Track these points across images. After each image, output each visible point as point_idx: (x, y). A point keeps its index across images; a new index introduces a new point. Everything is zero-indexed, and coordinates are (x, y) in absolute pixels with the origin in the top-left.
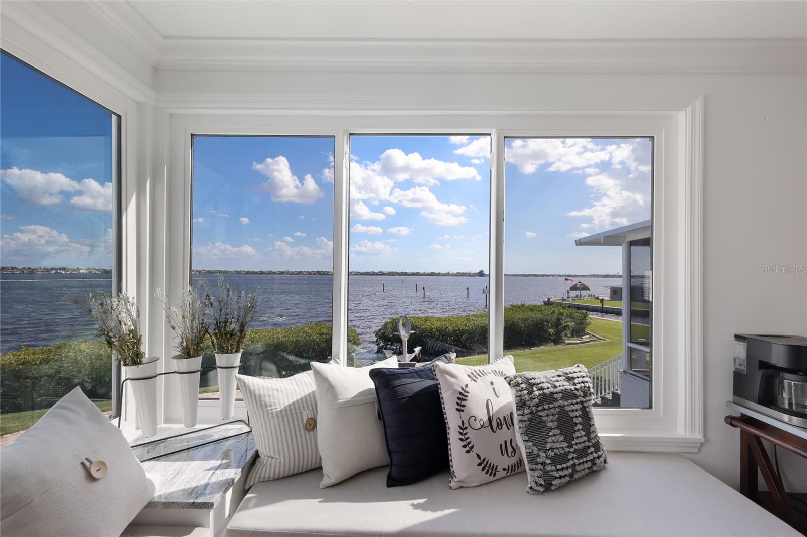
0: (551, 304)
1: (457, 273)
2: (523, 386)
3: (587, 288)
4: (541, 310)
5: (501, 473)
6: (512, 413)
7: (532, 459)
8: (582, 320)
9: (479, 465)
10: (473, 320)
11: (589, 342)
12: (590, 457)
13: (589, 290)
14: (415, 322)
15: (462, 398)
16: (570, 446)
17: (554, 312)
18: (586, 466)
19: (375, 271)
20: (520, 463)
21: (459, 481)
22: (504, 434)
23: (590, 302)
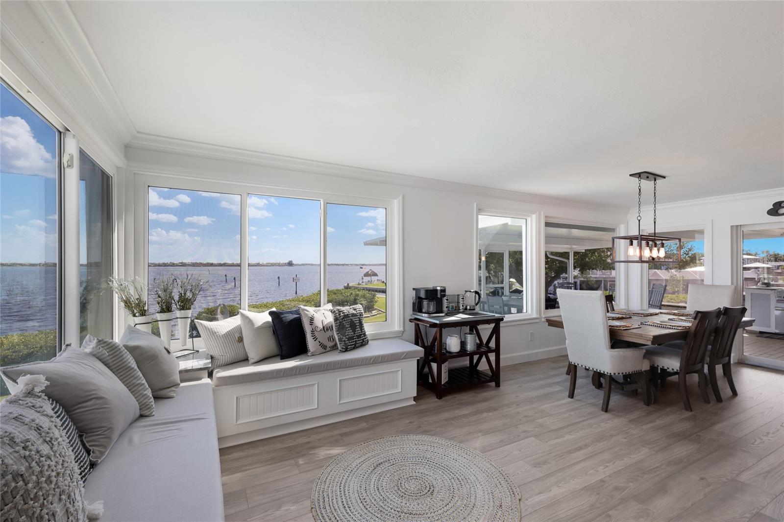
0: (350, 288)
1: (267, 263)
2: (337, 312)
3: (375, 275)
4: (342, 293)
5: (328, 349)
6: (332, 326)
7: (340, 340)
8: (372, 299)
9: (320, 345)
10: (287, 305)
11: (376, 315)
12: (362, 338)
13: (377, 276)
14: (231, 310)
15: (312, 320)
16: (355, 334)
17: (352, 294)
18: (360, 341)
19: (175, 262)
20: (336, 345)
21: (312, 353)
22: (329, 333)
23: (378, 285)
